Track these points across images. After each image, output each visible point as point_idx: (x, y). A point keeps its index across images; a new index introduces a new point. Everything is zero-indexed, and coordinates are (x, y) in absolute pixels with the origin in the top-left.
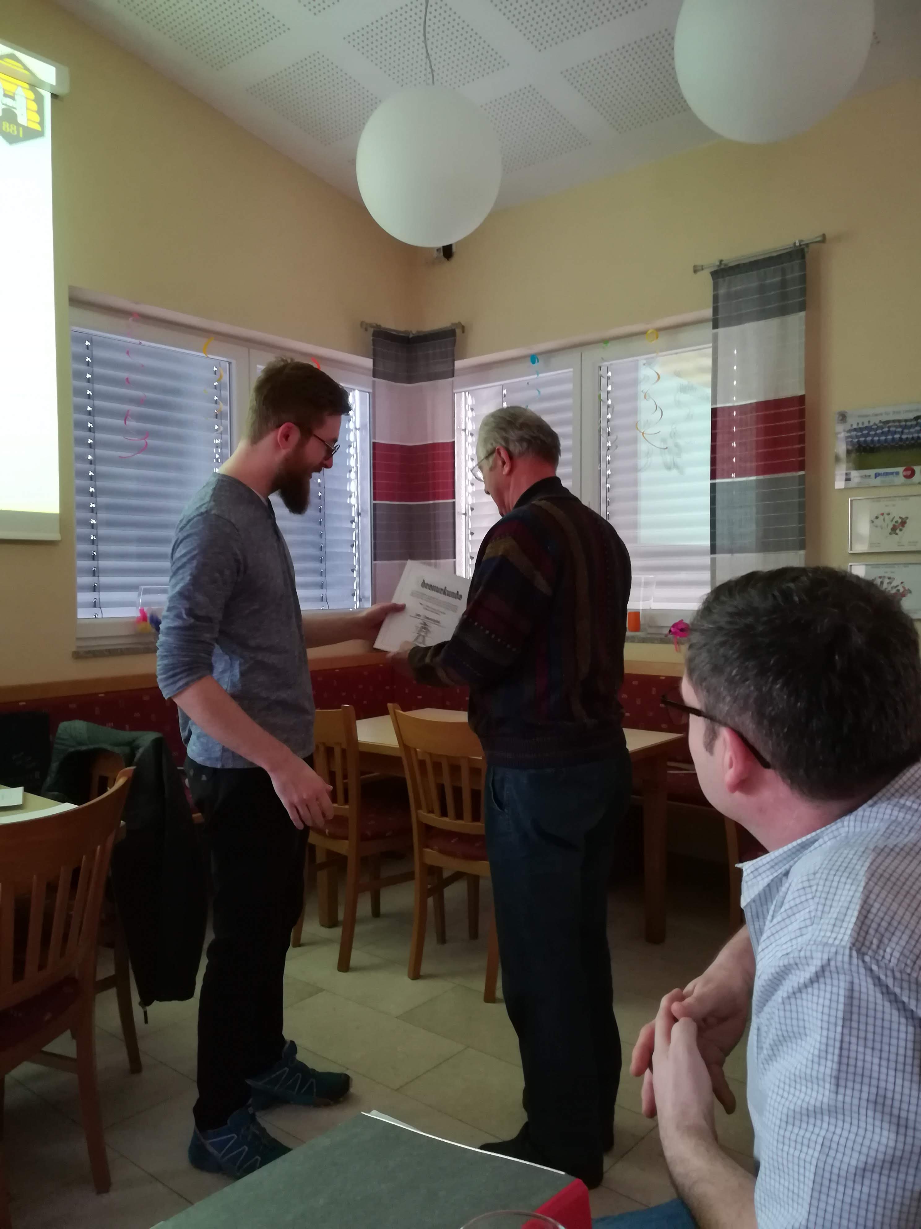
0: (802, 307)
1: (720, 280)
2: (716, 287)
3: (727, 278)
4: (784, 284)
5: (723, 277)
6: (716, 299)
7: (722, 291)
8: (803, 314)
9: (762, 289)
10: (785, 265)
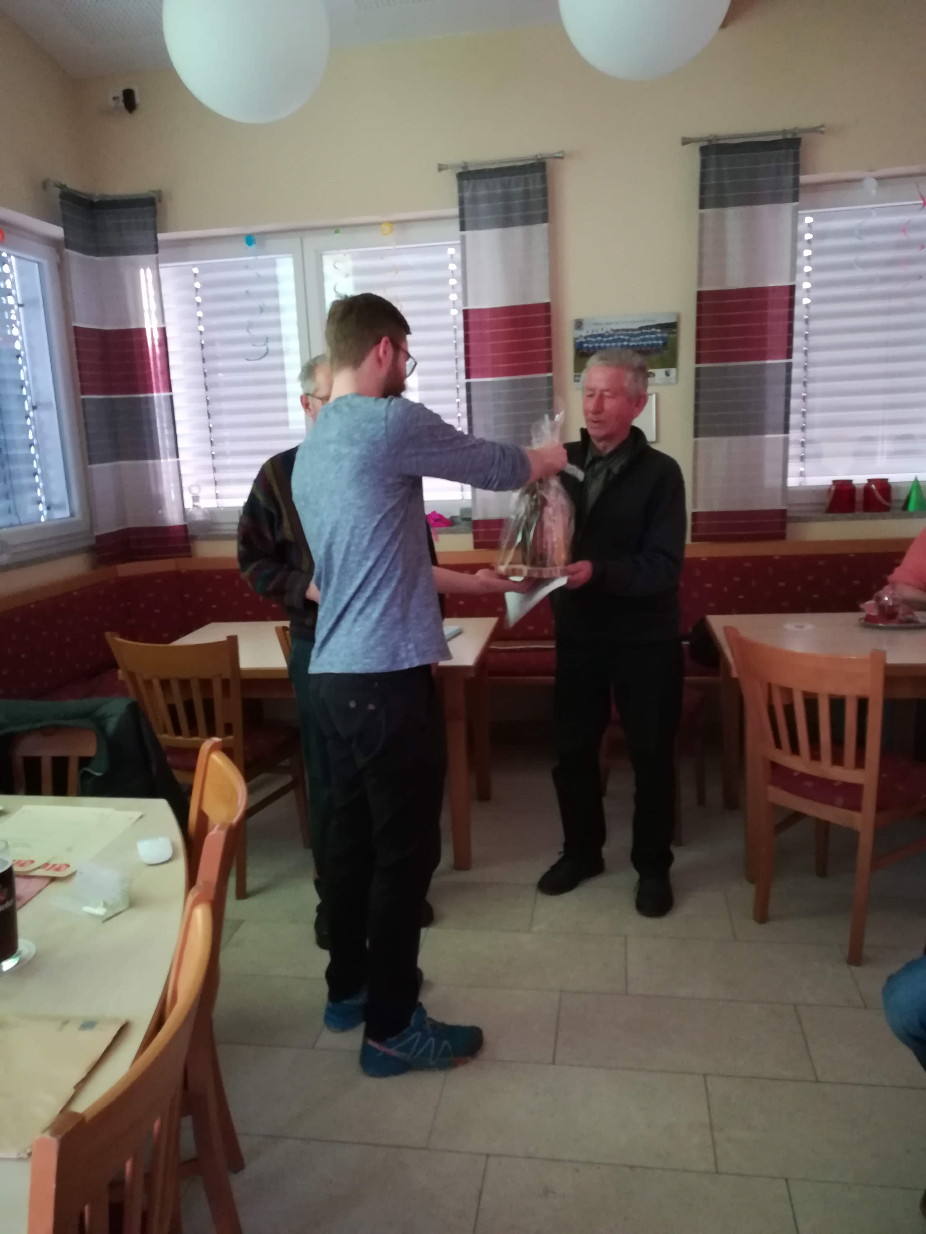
0: (545, 219)
1: (465, 182)
2: (461, 189)
3: (472, 181)
4: (527, 194)
5: (468, 179)
6: (461, 202)
7: (467, 194)
8: (545, 225)
9: (507, 197)
10: (527, 175)
